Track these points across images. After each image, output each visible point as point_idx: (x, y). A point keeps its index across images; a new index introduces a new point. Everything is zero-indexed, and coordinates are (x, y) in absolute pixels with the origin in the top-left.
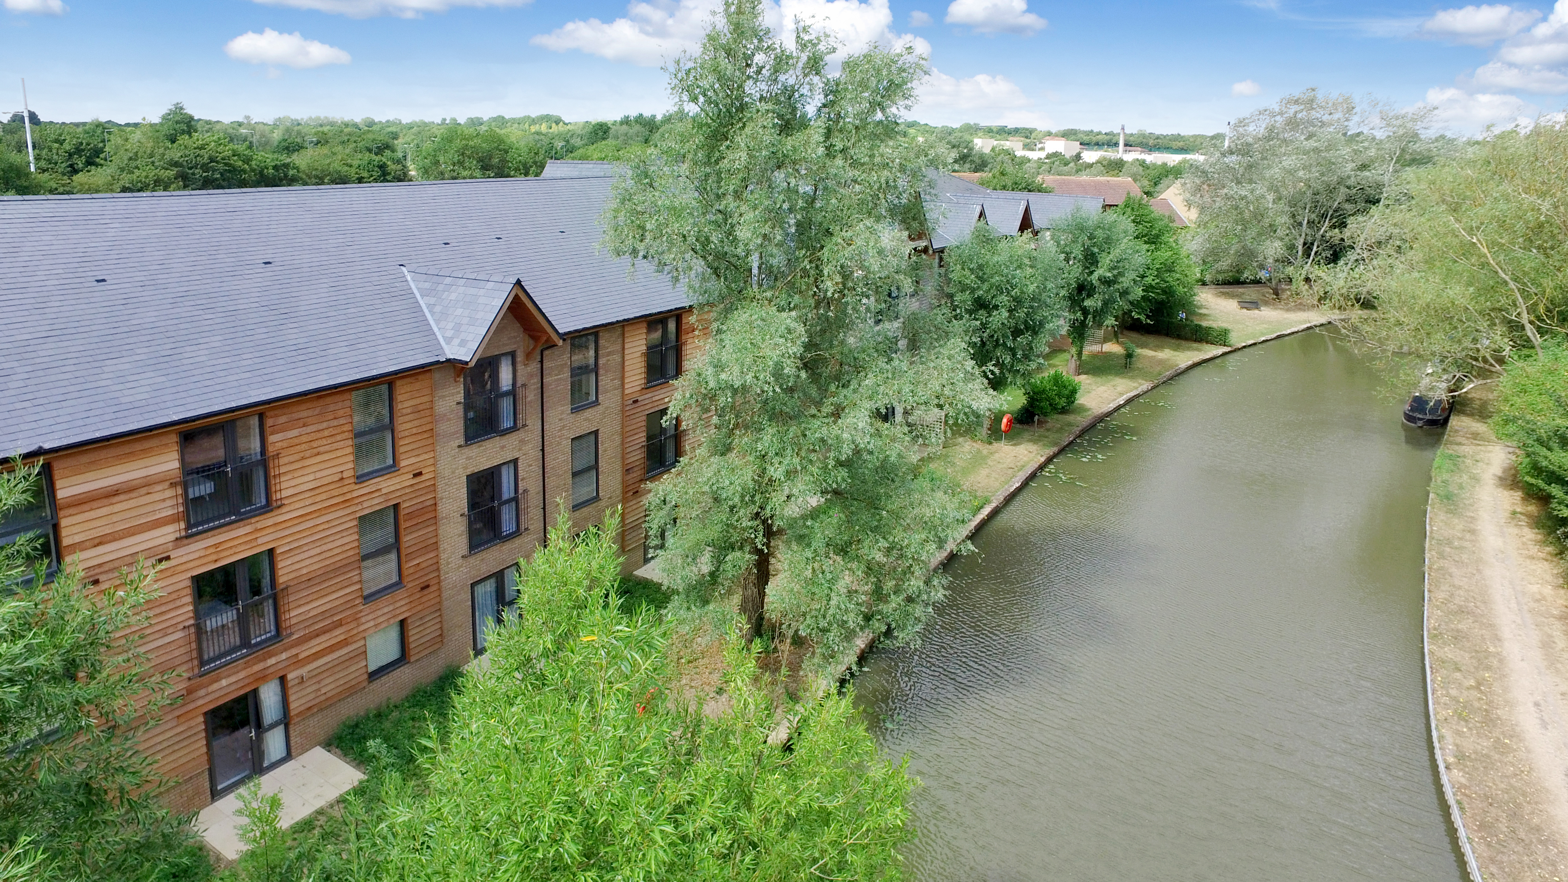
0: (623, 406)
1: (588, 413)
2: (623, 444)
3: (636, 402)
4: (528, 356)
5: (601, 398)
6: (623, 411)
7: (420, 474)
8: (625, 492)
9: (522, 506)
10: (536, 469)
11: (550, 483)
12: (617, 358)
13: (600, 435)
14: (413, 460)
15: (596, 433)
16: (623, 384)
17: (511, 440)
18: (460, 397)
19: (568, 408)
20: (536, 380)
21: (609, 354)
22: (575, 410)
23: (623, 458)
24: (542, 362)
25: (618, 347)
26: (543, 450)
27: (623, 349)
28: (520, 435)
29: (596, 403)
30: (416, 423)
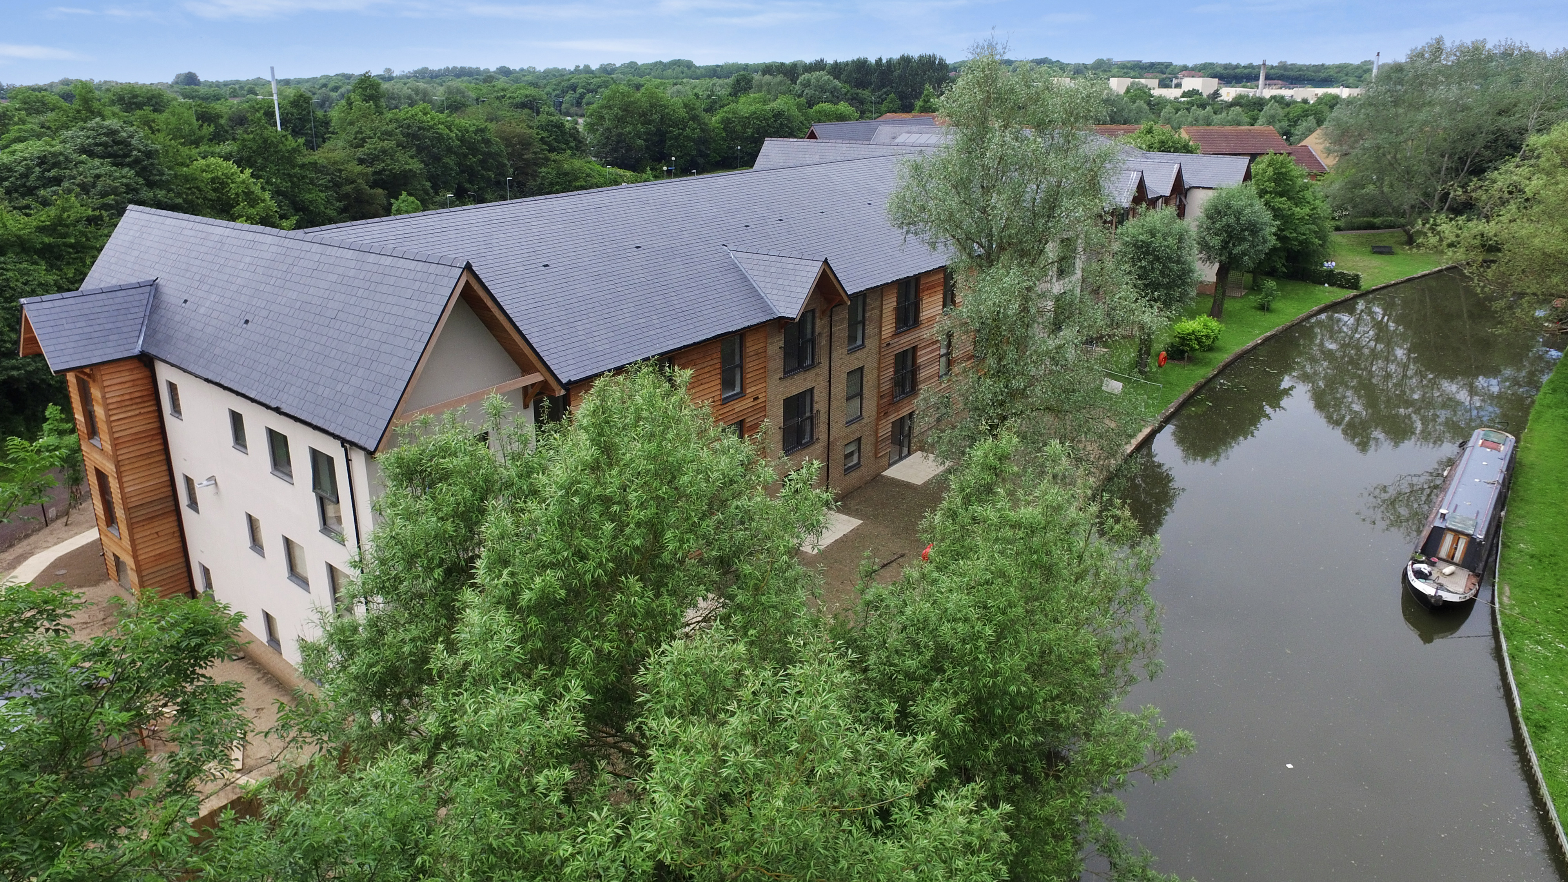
0: (880, 347)
1: (858, 354)
2: (879, 376)
3: (888, 345)
4: (823, 313)
5: (866, 342)
6: (880, 352)
7: (757, 398)
8: (878, 413)
9: (815, 422)
10: (825, 394)
11: (834, 404)
12: (877, 311)
13: (865, 370)
14: (754, 389)
15: (862, 369)
16: (881, 332)
17: (811, 374)
18: (782, 344)
19: (845, 351)
20: (827, 330)
21: (873, 309)
22: (851, 352)
23: (879, 387)
24: (831, 316)
25: (877, 303)
26: (830, 381)
27: (882, 305)
28: (817, 370)
29: (863, 345)
30: (757, 362)
